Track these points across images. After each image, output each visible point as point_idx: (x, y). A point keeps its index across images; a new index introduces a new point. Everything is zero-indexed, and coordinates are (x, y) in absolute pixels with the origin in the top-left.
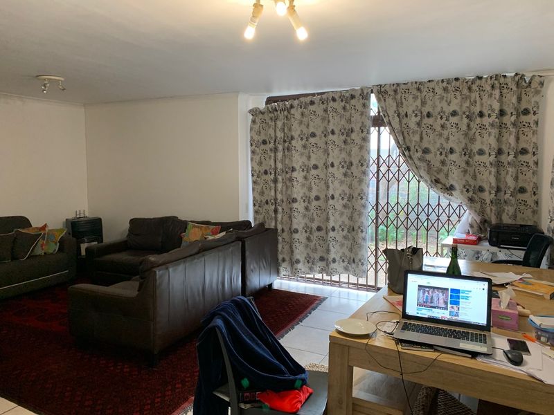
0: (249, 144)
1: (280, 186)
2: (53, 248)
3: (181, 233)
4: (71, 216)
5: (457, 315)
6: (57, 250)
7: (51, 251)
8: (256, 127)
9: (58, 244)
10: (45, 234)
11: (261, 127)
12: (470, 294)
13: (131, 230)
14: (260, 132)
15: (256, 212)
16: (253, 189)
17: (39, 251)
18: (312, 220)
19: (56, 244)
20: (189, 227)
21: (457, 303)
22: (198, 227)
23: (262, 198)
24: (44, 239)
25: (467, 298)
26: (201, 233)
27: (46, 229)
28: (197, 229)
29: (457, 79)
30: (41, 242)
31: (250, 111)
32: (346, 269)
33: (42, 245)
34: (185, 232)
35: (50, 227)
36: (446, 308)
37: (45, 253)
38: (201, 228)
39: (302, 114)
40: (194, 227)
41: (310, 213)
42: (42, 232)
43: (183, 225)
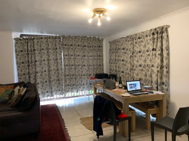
1: (30, 68)
5: (136, 89)
8: (18, 45)
11: (20, 45)
12: (138, 84)
14: (20, 47)
15: (20, 79)
16: (18, 70)
18: (44, 79)
21: (136, 86)
23: (22, 73)
25: (137, 85)
29: (85, 37)
31: (15, 39)
32: (56, 93)
36: (134, 88)
39: (38, 42)
41: (43, 77)
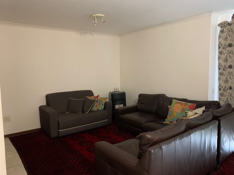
0: (217, 47)
2: (101, 107)
3: (168, 105)
4: (112, 90)
6: (103, 108)
7: (100, 109)
8: (224, 35)
9: (104, 105)
10: (98, 100)
11: (228, 35)
13: (139, 100)
14: (227, 38)
15: (221, 95)
16: (219, 79)
17: (95, 109)
19: (103, 105)
20: (173, 102)
22: (180, 103)
23: (226, 85)
24: (97, 103)
26: (182, 107)
27: (99, 98)
28: (178, 104)
30: (95, 104)
33: (96, 106)
34: (170, 105)
35: (101, 96)
37: (97, 110)
38: (181, 104)
40: (176, 103)
42: (96, 99)
43: (170, 100)
